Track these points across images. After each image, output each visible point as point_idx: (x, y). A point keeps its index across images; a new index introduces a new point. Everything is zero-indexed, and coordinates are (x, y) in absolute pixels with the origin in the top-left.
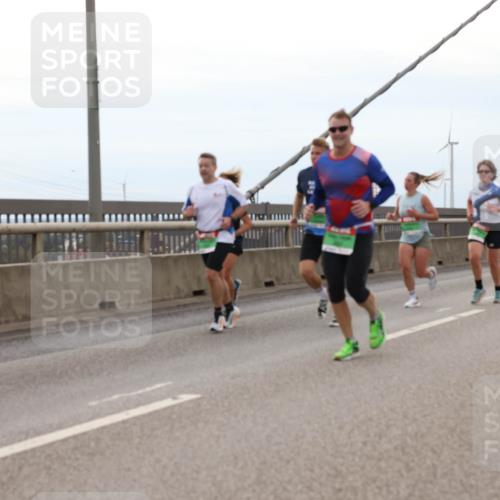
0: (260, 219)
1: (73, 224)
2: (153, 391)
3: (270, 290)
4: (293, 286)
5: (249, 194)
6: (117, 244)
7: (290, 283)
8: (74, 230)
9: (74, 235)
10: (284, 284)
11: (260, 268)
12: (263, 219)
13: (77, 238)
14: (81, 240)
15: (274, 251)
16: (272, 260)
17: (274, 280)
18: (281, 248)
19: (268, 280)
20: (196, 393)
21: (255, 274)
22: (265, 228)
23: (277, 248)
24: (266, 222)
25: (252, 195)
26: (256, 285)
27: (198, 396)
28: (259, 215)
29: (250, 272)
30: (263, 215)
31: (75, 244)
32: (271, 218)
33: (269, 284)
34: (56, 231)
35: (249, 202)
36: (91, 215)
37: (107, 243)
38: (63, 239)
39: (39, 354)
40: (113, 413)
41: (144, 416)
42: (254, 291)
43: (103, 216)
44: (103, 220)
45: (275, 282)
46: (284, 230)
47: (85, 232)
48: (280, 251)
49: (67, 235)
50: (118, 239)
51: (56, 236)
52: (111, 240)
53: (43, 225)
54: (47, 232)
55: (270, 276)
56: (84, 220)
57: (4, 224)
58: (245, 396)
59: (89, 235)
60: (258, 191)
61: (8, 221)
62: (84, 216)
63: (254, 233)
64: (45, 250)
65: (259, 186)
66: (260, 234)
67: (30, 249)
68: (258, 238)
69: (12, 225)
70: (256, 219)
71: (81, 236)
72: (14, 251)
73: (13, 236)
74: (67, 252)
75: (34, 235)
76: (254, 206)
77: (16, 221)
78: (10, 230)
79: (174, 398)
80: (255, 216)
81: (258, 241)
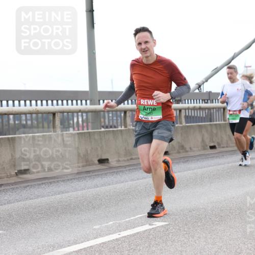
0: (205, 103)
1: (79, 107)
2: (136, 219)
3: (213, 151)
4: (230, 149)
5: (197, 86)
6: (109, 120)
7: (227, 147)
8: (80, 111)
9: (80, 114)
10: (223, 147)
11: (206, 136)
12: (207, 103)
13: (82, 116)
14: (85, 117)
15: (216, 124)
16: (215, 131)
17: (216, 144)
18: (220, 122)
19: (212, 144)
20: (166, 222)
21: (203, 141)
22: (209, 109)
23: (218, 123)
24: (209, 105)
25: (200, 86)
26: (204, 149)
27: (167, 223)
28: (205, 100)
29: (200, 140)
30: (207, 100)
31: (80, 120)
32: (213, 103)
33: (213, 147)
34: (68, 112)
35: (197, 91)
36: (91, 101)
37: (102, 120)
38: (73, 117)
39: (59, 194)
40: (110, 234)
41: (131, 236)
42: (202, 152)
43: (99, 101)
44: (99, 104)
45: (217, 146)
46: (222, 110)
47: (87, 112)
48: (220, 124)
49: (75, 114)
50: (109, 117)
51: (68, 115)
52: (104, 118)
53: (60, 107)
54: (62, 112)
55: (213, 142)
56: (86, 104)
57: (34, 107)
58: (199, 224)
59: (90, 114)
60: (203, 84)
61: (37, 105)
62: (86, 101)
63: (201, 112)
64: (61, 124)
65: (204, 80)
66: (205, 113)
67: (52, 124)
68: (204, 116)
69: (39, 107)
70: (202, 103)
71: (84, 114)
72: (41, 125)
73: (40, 115)
74: (75, 126)
75: (54, 114)
76: (201, 93)
77: (42, 105)
78: (38, 111)
79: (150, 225)
80: (202, 100)
81: (204, 118)
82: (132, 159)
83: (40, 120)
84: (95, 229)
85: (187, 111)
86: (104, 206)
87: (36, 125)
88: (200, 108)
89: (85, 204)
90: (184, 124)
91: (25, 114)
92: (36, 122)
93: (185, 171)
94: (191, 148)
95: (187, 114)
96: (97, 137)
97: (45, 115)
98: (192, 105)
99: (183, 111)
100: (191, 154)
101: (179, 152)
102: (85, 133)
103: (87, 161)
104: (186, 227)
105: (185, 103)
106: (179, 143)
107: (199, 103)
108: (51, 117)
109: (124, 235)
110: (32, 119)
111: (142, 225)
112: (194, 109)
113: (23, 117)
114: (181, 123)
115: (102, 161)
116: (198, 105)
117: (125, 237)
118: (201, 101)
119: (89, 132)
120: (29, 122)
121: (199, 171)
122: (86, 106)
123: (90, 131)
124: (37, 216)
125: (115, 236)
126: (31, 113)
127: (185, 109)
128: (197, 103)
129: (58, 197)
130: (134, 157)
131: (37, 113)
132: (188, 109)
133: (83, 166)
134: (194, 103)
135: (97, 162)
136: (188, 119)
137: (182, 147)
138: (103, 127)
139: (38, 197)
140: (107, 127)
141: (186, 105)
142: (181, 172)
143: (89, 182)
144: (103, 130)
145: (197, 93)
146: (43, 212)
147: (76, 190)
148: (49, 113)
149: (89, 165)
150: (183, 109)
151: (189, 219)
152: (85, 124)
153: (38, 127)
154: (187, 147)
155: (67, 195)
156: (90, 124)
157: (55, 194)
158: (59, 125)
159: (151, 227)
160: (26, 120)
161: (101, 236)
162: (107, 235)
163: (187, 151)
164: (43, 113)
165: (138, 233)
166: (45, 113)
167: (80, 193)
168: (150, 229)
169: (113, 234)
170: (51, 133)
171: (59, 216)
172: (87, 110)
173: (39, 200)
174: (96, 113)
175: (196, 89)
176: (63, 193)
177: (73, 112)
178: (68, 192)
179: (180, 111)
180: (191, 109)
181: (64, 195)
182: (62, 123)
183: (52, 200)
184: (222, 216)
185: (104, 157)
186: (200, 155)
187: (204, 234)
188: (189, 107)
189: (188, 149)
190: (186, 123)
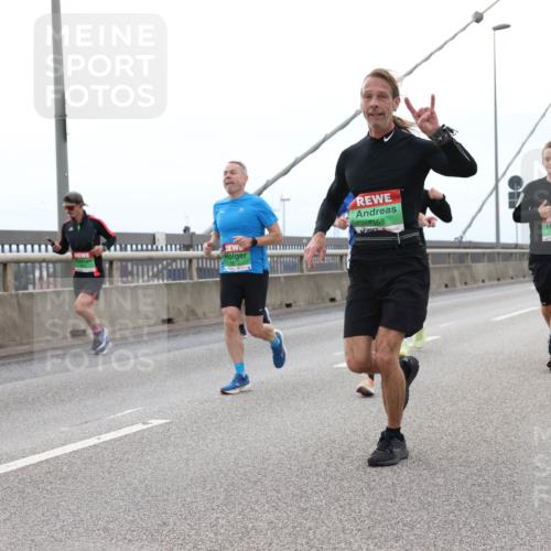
1: (43, 255)
2: (124, 416)
8: (44, 261)
9: (44, 264)
13: (48, 268)
14: (51, 270)
20: (166, 419)
27: (168, 421)
31: (45, 273)
34: (26, 261)
38: (34, 269)
41: (115, 440)
47: (54, 262)
49: (37, 265)
51: (26, 266)
53: (14, 255)
54: (17, 262)
58: (214, 421)
59: (59, 264)
64: (15, 279)
71: (51, 265)
74: (37, 282)
75: (5, 265)
79: (144, 423)
84: (63, 432)
85: (200, 261)
86: (77, 399)
90: (196, 279)
94: (204, 314)
95: (200, 265)
99: (194, 262)
100: (206, 322)
101: (187, 320)
104: (194, 425)
105: (198, 250)
106: (187, 306)
109: (105, 439)
111: (132, 425)
114: (191, 279)
117: (107, 442)
123: (59, 289)
127: (198, 258)
129: (10, 385)
132: (202, 257)
136: (202, 272)
137: (193, 312)
141: (198, 253)
150: (195, 258)
151: (200, 415)
154: (200, 312)
155: (22, 383)
156: (59, 280)
158: (13, 281)
159: (145, 427)
161: (72, 441)
162: (81, 439)
163: (199, 319)
165: (126, 436)
168: (144, 430)
177: (33, 262)
179: (190, 261)
181: (17, 383)
182: (17, 278)
184: (245, 409)
187: (220, 435)
189: (201, 315)
190: (200, 277)
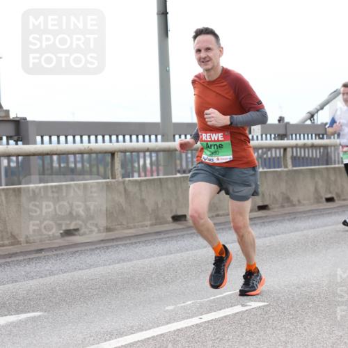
0: (320, 138)
1: (147, 144)
2: (223, 298)
3: (330, 205)
5: (309, 115)
6: (187, 162)
8: (148, 150)
9: (148, 154)
10: (344, 200)
11: (321, 183)
12: (323, 138)
13: (151, 157)
14: (154, 159)
15: (334, 168)
16: (333, 178)
17: (334, 196)
19: (329, 196)
20: (264, 302)
21: (316, 190)
22: (325, 147)
24: (325, 141)
25: (312, 116)
26: (318, 201)
27: (266, 304)
28: (319, 135)
29: (312, 189)
30: (323, 135)
31: (148, 161)
32: (330, 138)
33: (330, 200)
34: (132, 151)
35: (309, 122)
36: (163, 136)
37: (178, 162)
38: (138, 157)
39: (118, 263)
40: (188, 318)
41: (216, 320)
42: (315, 207)
43: (174, 136)
44: (174, 141)
45: (336, 198)
47: (157, 151)
48: (339, 168)
49: (142, 154)
50: (187, 158)
51: (132, 156)
52: (181, 159)
53: (121, 145)
54: (124, 151)
55: (331, 192)
56: (156, 140)
57: (86, 145)
58: (311, 305)
59: (161, 154)
60: (317, 112)
61: (89, 142)
62: (156, 136)
63: (314, 151)
64: (122, 168)
65: (319, 108)
66: (320, 152)
67: (109, 167)
68: (318, 156)
69: (93, 145)
70: (316, 139)
71: (154, 155)
72: (94, 169)
73: (94, 155)
74: (141, 170)
75: (113, 154)
76: (314, 126)
77: (96, 142)
78: (91, 150)
79: (243, 305)
80: (316, 135)
81: (319, 159)
82: (218, 215)
83: (94, 162)
84: (167, 311)
85: (294, 150)
86: (180, 280)
87: (88, 169)
88: (313, 146)
89: (153, 276)
90: (290, 167)
91: (74, 154)
92: (88, 165)
93: (292, 232)
94: (299, 201)
95: (295, 154)
96: (170, 185)
97: (100, 155)
98: (301, 142)
99: (289, 150)
100: (301, 208)
101: (283, 207)
102: (154, 180)
103: (157, 218)
104: (292, 309)
105: (292, 139)
106: (282, 193)
107: (312, 138)
108: (109, 158)
109: (206, 320)
110: (82, 161)
111: (231, 306)
112: (304, 147)
113: (71, 158)
114: (286, 167)
115: (176, 218)
116: (309, 142)
117: (208, 321)
118: (314, 135)
119: (160, 179)
120: (79, 165)
121: (311, 233)
122: (157, 143)
123: (161, 177)
124: (89, 293)
125: (195, 321)
126: (82, 153)
127: (292, 147)
128: (308, 138)
129: (118, 266)
130: (221, 213)
131: (90, 152)
132: (296, 146)
133: (152, 225)
134: (304, 138)
135: (171, 219)
136: (296, 160)
137: (288, 199)
138: (179, 172)
139: (90, 266)
140: (184, 172)
141: (292, 142)
142: (285, 233)
143: (160, 247)
144: (179, 175)
145: (308, 125)
146: (98, 286)
147: (142, 257)
148: (106, 152)
149: (161, 224)
150: (289, 147)
151: (297, 299)
152: (154, 168)
153: (91, 173)
154: (295, 199)
155: (129, 264)
156: (161, 168)
157: (114, 262)
158: (120, 169)
159: (244, 309)
160: (75, 162)
161: (175, 321)
162: (184, 319)
163: (294, 205)
164: (98, 152)
165: (226, 317)
166: (100, 153)
167: (147, 261)
168: (243, 312)
169: (192, 317)
170: (108, 180)
171: (118, 293)
172: (157, 148)
173: (92, 270)
174: (170, 152)
175: (306, 121)
176: (124, 261)
177: (138, 151)
178: (131, 260)
179: (285, 149)
180: (301, 147)
181: (125, 264)
182: (123, 165)
183: (110, 271)
185: (180, 213)
186: (312, 211)
187: (317, 320)
188: (297, 145)
189: (295, 202)
190: (294, 166)
